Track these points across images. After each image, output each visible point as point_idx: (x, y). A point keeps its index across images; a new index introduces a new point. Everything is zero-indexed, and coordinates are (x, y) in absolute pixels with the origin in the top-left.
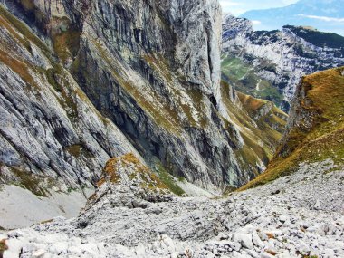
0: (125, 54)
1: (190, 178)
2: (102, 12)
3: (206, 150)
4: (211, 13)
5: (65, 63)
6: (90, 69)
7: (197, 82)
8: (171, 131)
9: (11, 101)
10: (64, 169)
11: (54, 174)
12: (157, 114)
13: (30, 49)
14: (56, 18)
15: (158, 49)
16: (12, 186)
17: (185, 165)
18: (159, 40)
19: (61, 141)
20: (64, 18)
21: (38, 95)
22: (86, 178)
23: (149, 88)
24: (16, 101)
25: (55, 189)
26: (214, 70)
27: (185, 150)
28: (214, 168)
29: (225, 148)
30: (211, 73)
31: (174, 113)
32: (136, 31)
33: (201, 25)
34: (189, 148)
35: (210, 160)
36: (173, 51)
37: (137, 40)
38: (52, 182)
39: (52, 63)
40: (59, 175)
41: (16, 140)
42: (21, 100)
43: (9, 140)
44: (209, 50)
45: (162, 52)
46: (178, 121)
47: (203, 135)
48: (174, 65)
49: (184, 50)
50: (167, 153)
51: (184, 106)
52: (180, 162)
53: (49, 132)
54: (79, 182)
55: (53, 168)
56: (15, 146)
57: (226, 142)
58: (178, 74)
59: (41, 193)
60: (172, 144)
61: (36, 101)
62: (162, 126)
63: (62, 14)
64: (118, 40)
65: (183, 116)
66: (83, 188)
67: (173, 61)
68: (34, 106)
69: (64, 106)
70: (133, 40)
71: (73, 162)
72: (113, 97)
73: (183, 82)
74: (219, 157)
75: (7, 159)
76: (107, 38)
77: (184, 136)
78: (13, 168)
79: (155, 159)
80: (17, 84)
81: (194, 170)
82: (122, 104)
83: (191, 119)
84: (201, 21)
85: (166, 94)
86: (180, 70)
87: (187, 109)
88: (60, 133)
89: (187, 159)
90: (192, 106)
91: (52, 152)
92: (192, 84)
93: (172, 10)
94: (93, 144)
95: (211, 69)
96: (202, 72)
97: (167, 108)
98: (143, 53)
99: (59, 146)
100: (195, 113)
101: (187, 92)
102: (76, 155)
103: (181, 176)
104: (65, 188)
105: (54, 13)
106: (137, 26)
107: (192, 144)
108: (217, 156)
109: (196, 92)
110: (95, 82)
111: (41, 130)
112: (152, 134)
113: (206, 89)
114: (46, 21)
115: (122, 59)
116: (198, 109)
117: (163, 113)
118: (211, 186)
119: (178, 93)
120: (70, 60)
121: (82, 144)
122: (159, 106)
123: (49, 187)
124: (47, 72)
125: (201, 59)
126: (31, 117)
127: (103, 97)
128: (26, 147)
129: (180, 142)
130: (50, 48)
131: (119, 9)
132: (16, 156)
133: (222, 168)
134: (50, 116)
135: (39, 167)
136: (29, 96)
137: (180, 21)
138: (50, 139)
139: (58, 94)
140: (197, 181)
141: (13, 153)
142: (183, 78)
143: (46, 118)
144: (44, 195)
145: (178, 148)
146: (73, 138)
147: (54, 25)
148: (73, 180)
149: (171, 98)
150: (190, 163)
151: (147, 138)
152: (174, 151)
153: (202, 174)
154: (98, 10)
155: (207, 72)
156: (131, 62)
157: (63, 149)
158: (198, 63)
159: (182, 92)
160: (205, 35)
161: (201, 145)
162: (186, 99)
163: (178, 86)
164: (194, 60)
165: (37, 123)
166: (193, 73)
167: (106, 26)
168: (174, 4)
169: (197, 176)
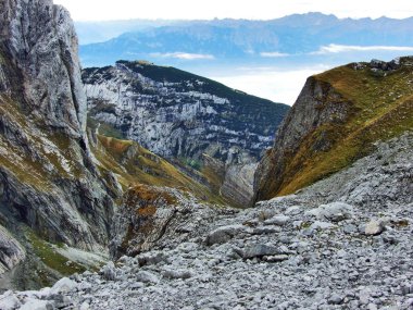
1: (70, 241)
3: (85, 204)
4: (68, 42)
7: (62, 124)
8: (40, 188)
12: (17, 168)
15: (2, 88)
17: (62, 227)
18: (2, 77)
26: (81, 109)
27: (60, 208)
28: (96, 224)
29: (106, 198)
30: (77, 112)
31: (38, 165)
33: (58, 56)
34: (65, 205)
35: (90, 216)
36: (22, 91)
44: (72, 85)
45: (8, 92)
46: (45, 174)
47: (79, 186)
48: (27, 107)
49: (38, 87)
50: (38, 216)
51: (49, 155)
52: (56, 224)
57: (105, 193)
58: (34, 117)
60: (43, 203)
62: (27, 183)
65: (51, 167)
67: (23, 102)
73: (42, 127)
77: (56, 191)
79: (22, 227)
81: (74, 230)
83: (61, 169)
84: (57, 51)
85: (24, 144)
86: (36, 112)
87: (53, 158)
89: (64, 218)
90: (59, 155)
92: (54, 128)
93: (14, 40)
95: (77, 107)
96: (65, 112)
97: (27, 160)
100: (64, 161)
101: (49, 138)
103: (60, 241)
107: (67, 199)
108: (98, 209)
109: (61, 136)
112: (15, 194)
113: (73, 132)
116: (68, 157)
117: (24, 167)
118: (96, 247)
119: (38, 140)
122: (18, 160)
125: (64, 96)
129: (53, 200)
133: (106, 223)
137: (26, 53)
140: (79, 244)
142: (42, 121)
145: (51, 207)
149: (32, 148)
150: (68, 224)
151: (9, 200)
152: (47, 211)
153: (85, 234)
155: (73, 111)
158: (59, 102)
159: (43, 139)
160: (64, 68)
161: (79, 199)
162: (50, 147)
163: (37, 132)
164: (54, 98)
166: (54, 114)
168: (15, 32)
169: (78, 238)
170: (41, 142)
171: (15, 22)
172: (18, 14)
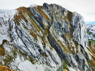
0: (60, 34)
1: (72, 66)
2: (55, 24)
3: (78, 59)
5: (46, 35)
6: (50, 37)
7: (77, 41)
8: (68, 53)
9: (31, 42)
10: (40, 59)
11: (38, 59)
12: (65, 48)
13: (39, 32)
14: (46, 26)
15: (68, 32)
16: (28, 61)
17: (71, 62)
18: (69, 30)
19: (40, 52)
20: (48, 26)
21: (36, 42)
22: (44, 62)
23: (64, 42)
24: (32, 42)
25: (37, 63)
27: (71, 58)
28: (80, 65)
29: (84, 60)
31: (69, 48)
32: (63, 28)
33: (78, 27)
35: (79, 63)
37: (63, 30)
38: (37, 61)
39: (43, 35)
40: (39, 60)
41: (30, 51)
42: (33, 42)
43: (29, 50)
44: (80, 33)
45: (70, 33)
46: (70, 51)
47: (77, 55)
49: (75, 33)
50: (66, 59)
51: (72, 47)
53: (37, 50)
54: (43, 62)
55: (37, 58)
56: (30, 52)
57: (84, 58)
58: (73, 39)
59: (33, 63)
60: (67, 56)
61: (36, 43)
62: (65, 52)
63: (47, 25)
64: (58, 31)
65: (72, 49)
66: (43, 64)
67: (72, 35)
68: (35, 44)
69: (43, 44)
70: (62, 30)
71: (42, 57)
72: (55, 43)
73: (74, 41)
74: (82, 62)
75: (28, 55)
76: (56, 30)
77: (71, 55)
78: (29, 57)
80: (32, 39)
81: (73, 64)
82: (56, 45)
83: (74, 50)
84: (79, 26)
86: (73, 38)
88: (40, 50)
90: (75, 47)
91: (37, 54)
93: (73, 23)
94: (47, 54)
96: (78, 39)
98: (64, 33)
99: (39, 53)
101: (74, 43)
102: (43, 56)
103: (70, 66)
104: (39, 63)
105: (45, 25)
106: (63, 27)
107: (73, 57)
108: (81, 61)
109: (76, 44)
110: (51, 40)
111: (36, 49)
112: (63, 53)
113: (79, 43)
114: (44, 26)
115: (59, 35)
117: (67, 48)
118: (79, 70)
119: (72, 43)
120: (47, 35)
121: (45, 53)
122: (66, 46)
123: (36, 62)
124: (42, 37)
126: (34, 46)
127: (52, 43)
128: (32, 52)
129: (70, 56)
130: (44, 32)
131: (58, 23)
132: (30, 54)
133: (83, 65)
134: (38, 46)
135: (35, 57)
136: (34, 42)
137: (75, 26)
138: (38, 52)
139: (43, 42)
140: (74, 68)
141: (29, 53)
142: (74, 40)
143: (37, 47)
144: (34, 64)
145: (69, 58)
146: (43, 52)
147: (45, 27)
148: (41, 62)
149: (69, 45)
152: (68, 58)
153: (76, 66)
154: (54, 24)
156: (61, 35)
157: (40, 54)
158: (77, 36)
159: (73, 43)
160: (79, 29)
161: (76, 58)
162: (74, 45)
163: (72, 42)
164: (76, 35)
165: (35, 48)
166: (76, 38)
167: (55, 27)
168: (74, 22)
169: (74, 66)
170: (72, 44)
171: (74, 20)
172: (74, 19)
